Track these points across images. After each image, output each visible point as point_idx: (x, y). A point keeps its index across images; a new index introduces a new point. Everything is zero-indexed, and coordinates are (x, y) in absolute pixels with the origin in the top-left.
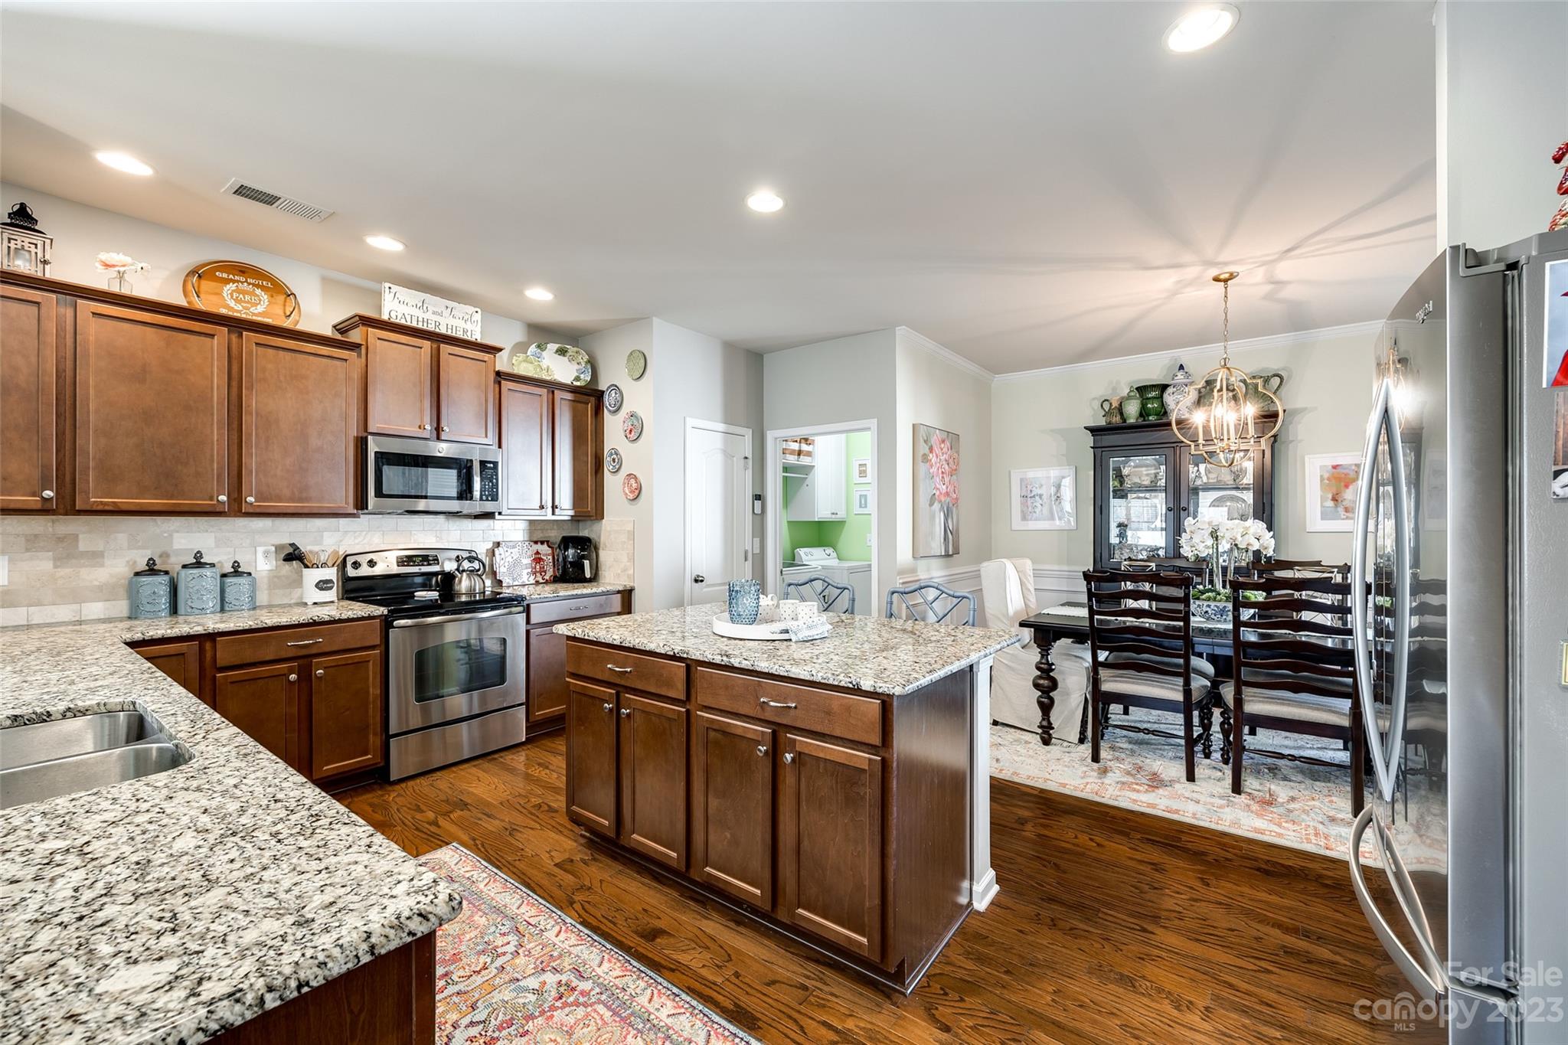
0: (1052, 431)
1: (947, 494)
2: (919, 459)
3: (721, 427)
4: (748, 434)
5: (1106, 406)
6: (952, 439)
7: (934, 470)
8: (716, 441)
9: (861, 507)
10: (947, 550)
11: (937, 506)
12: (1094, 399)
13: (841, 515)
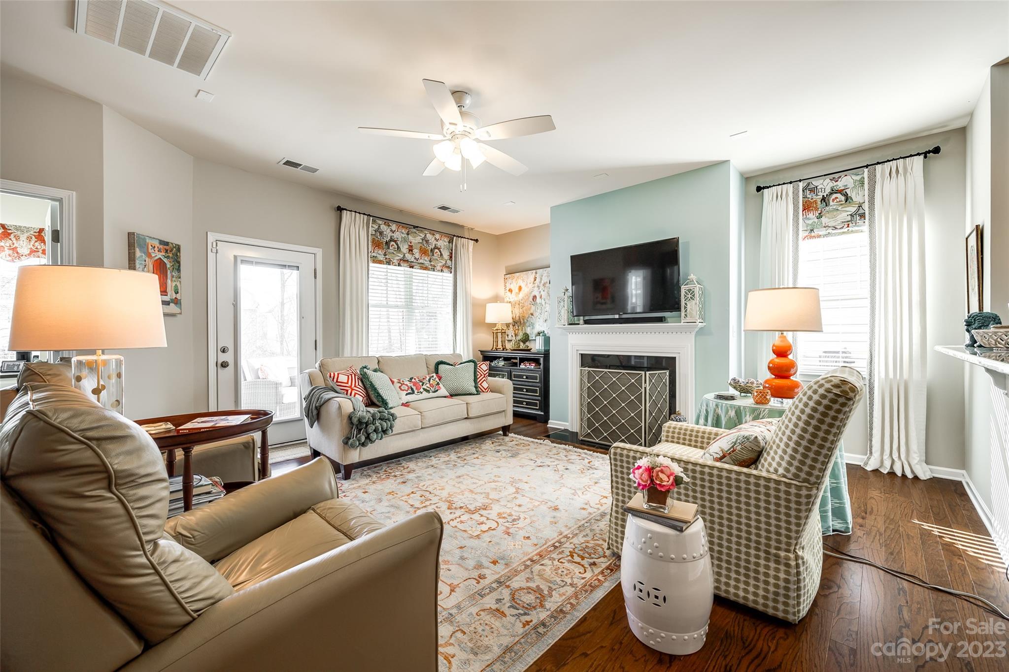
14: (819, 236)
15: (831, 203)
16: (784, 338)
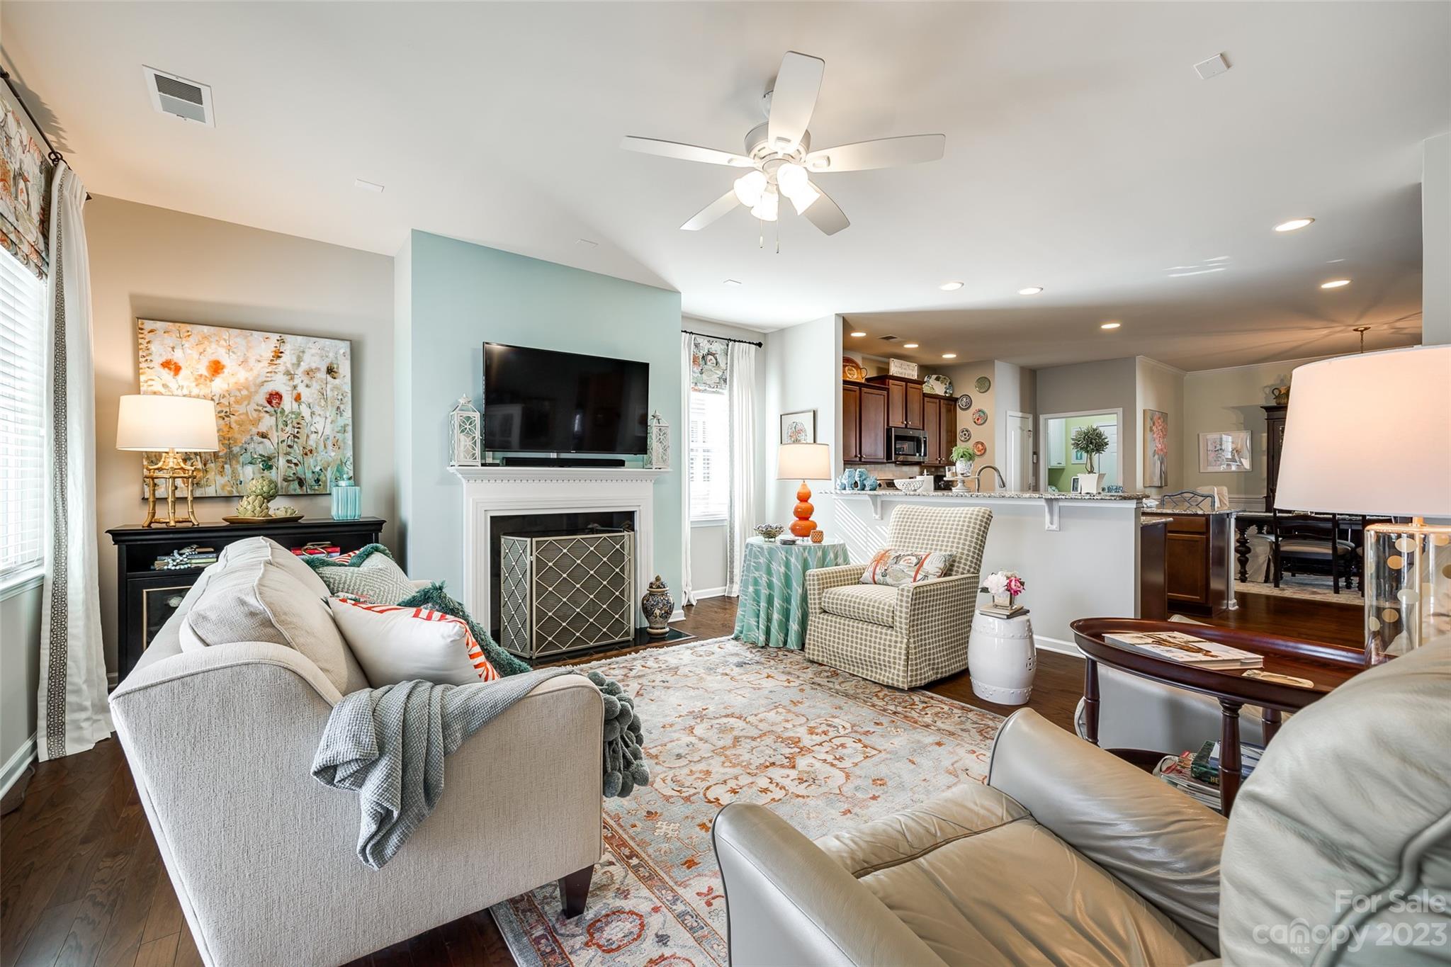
0: (1233, 408)
1: (1162, 450)
2: (1148, 429)
3: (1020, 414)
4: (1031, 417)
5: (1276, 392)
6: (1164, 416)
7: (1155, 436)
8: (1018, 422)
9: (1077, 459)
10: (1161, 483)
11: (1156, 456)
12: (1265, 387)
13: (1063, 464)
14: (700, 391)
15: (708, 363)
16: (804, 485)
